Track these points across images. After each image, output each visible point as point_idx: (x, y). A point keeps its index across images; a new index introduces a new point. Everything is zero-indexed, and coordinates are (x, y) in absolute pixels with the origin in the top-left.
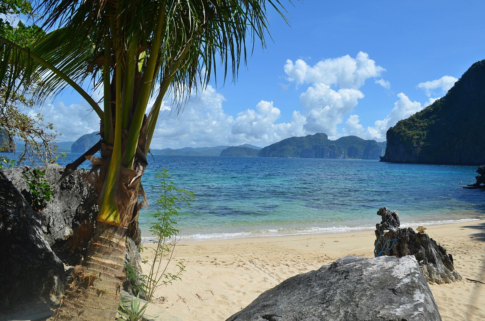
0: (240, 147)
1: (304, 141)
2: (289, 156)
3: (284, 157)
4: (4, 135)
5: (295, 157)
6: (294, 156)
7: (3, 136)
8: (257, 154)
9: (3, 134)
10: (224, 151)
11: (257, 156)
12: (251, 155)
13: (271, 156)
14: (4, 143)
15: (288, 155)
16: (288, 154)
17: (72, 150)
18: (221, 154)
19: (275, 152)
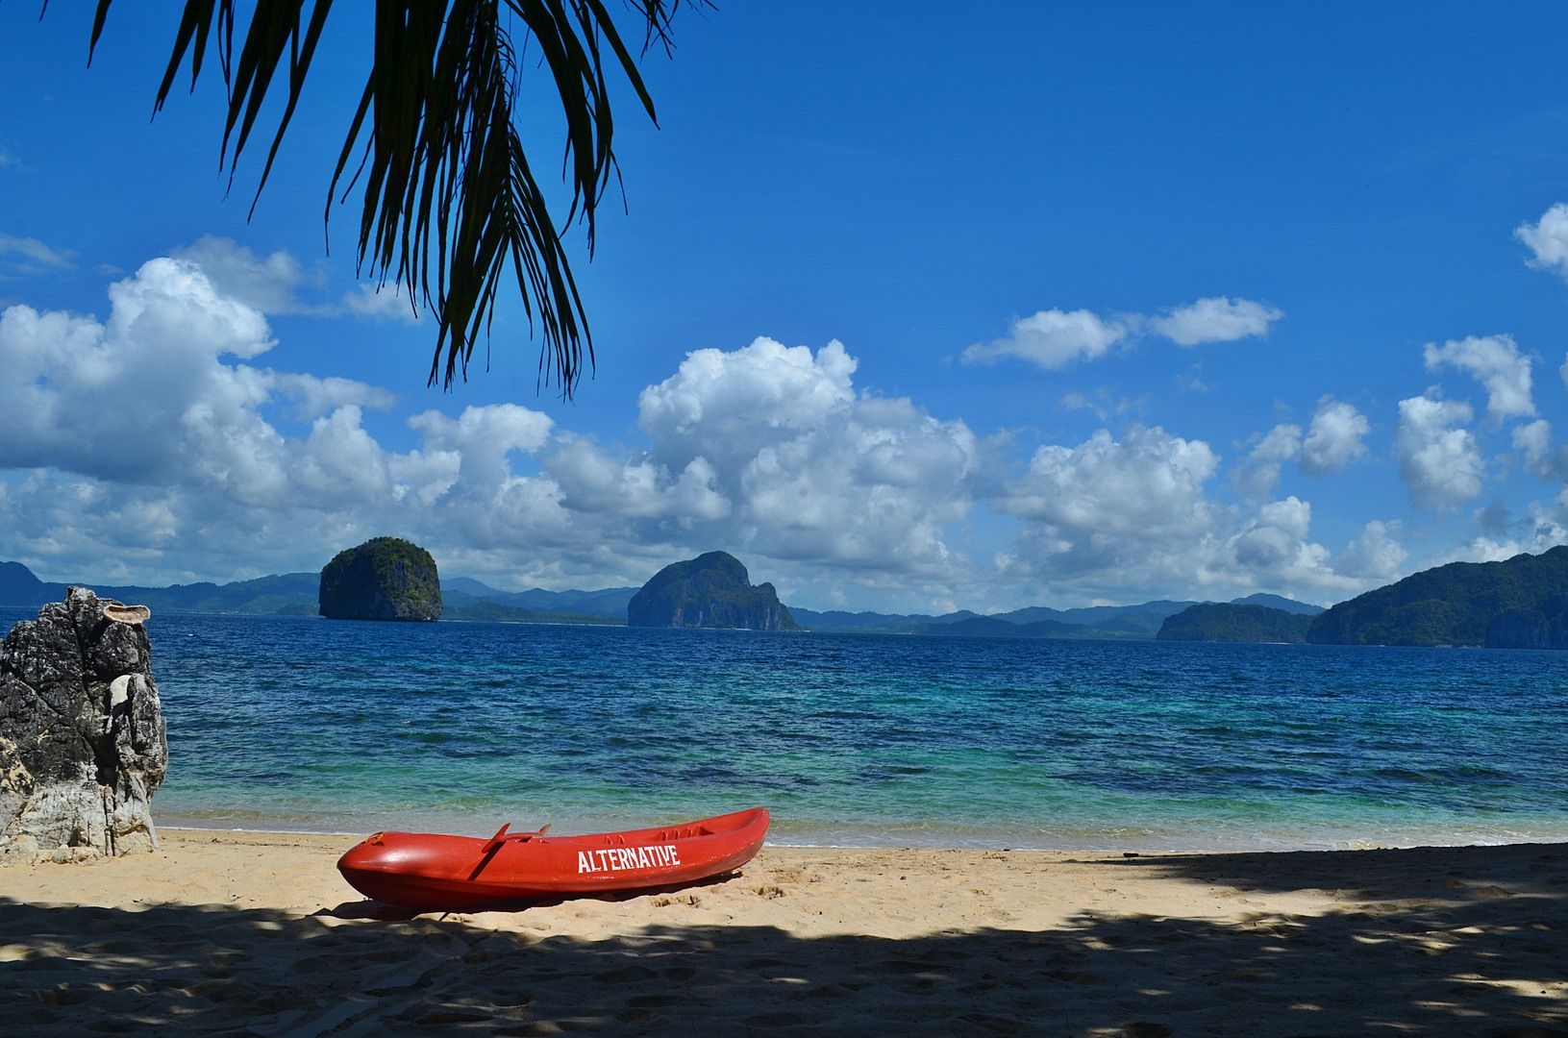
0: (1235, 605)
1: (1500, 579)
2: (1435, 641)
3: (1416, 644)
4: (410, 564)
5: (1462, 645)
6: (1457, 641)
7: (408, 566)
8: (1306, 633)
9: (407, 561)
10: (1172, 622)
11: (1304, 641)
12: (1282, 637)
13: (1362, 639)
14: (411, 592)
15: (1431, 637)
16: (1434, 632)
17: (629, 616)
18: (1159, 633)
19: (1377, 624)
